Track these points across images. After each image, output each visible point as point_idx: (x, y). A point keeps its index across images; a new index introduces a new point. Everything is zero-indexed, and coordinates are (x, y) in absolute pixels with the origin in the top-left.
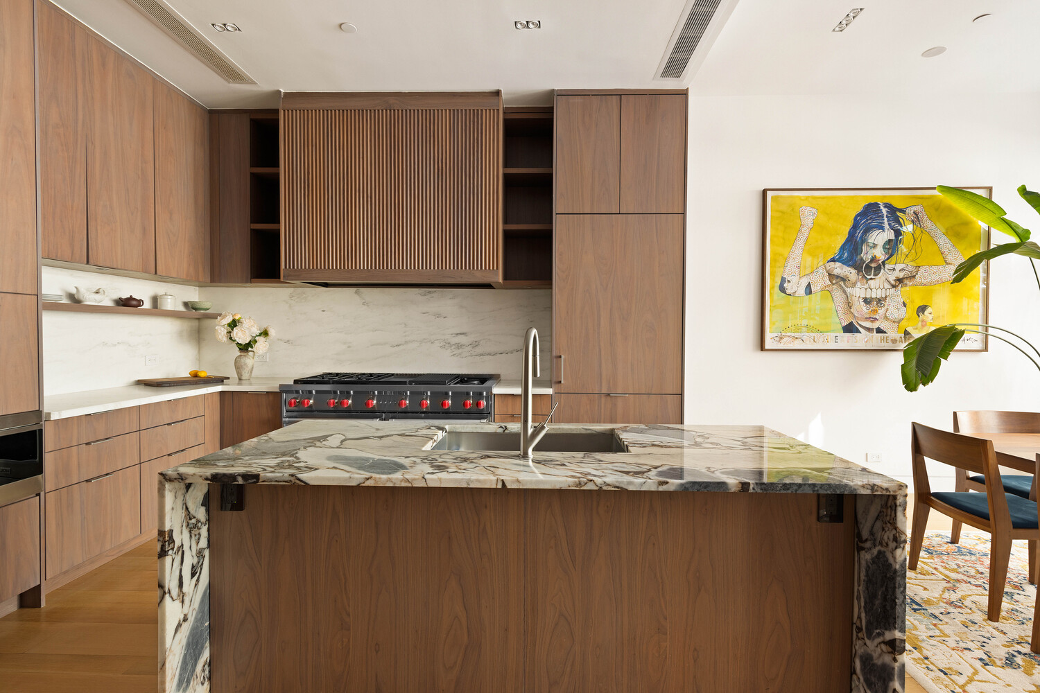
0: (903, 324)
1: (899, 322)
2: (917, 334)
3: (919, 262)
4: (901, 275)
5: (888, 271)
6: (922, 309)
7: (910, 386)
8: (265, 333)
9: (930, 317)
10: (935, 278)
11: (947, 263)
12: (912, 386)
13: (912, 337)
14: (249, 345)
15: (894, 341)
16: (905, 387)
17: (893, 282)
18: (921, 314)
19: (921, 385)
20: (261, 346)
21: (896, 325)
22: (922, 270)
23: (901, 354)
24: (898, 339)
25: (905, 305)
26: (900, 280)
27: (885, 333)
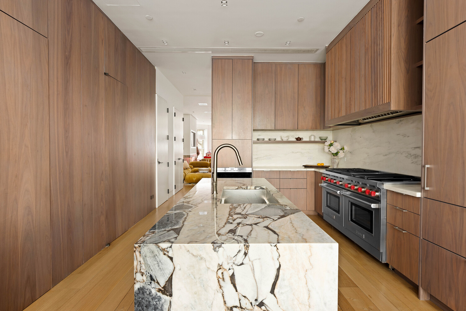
8: (342, 149)
14: (337, 154)
20: (341, 154)
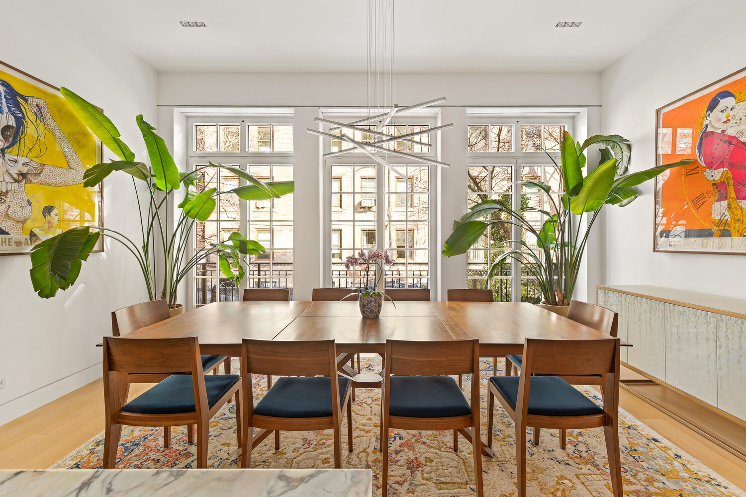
0: (29, 224)
1: (24, 221)
2: (44, 237)
3: (43, 160)
4: (25, 170)
5: (9, 162)
6: (48, 210)
7: (45, 292)
9: (57, 218)
10: (60, 180)
11: (70, 168)
12: (47, 291)
13: (38, 239)
15: (19, 244)
16: (39, 294)
17: (15, 176)
18: (47, 214)
19: (60, 290)
21: (20, 225)
22: (47, 169)
23: (29, 258)
24: (23, 241)
25: (30, 203)
26: (23, 175)
27: (7, 233)
